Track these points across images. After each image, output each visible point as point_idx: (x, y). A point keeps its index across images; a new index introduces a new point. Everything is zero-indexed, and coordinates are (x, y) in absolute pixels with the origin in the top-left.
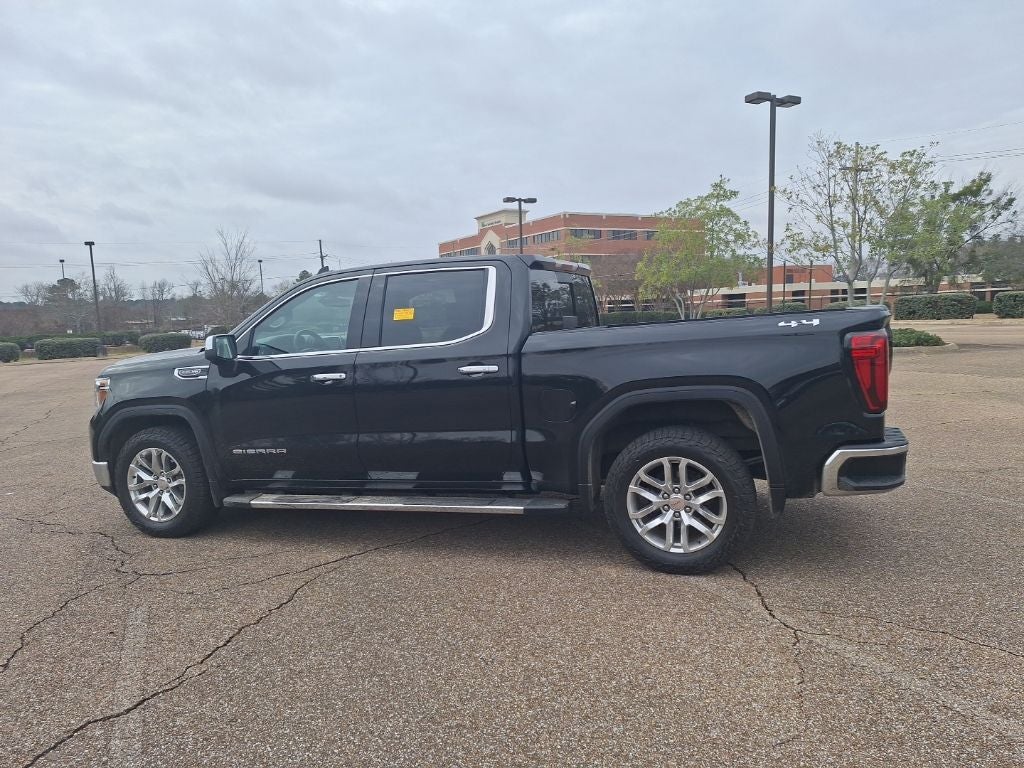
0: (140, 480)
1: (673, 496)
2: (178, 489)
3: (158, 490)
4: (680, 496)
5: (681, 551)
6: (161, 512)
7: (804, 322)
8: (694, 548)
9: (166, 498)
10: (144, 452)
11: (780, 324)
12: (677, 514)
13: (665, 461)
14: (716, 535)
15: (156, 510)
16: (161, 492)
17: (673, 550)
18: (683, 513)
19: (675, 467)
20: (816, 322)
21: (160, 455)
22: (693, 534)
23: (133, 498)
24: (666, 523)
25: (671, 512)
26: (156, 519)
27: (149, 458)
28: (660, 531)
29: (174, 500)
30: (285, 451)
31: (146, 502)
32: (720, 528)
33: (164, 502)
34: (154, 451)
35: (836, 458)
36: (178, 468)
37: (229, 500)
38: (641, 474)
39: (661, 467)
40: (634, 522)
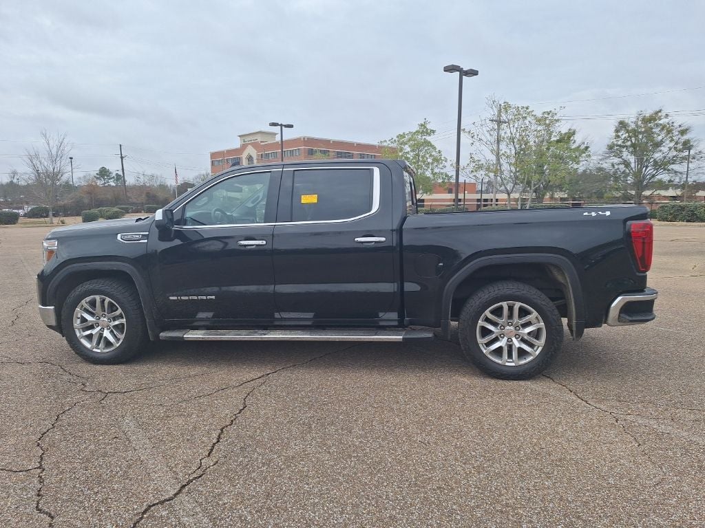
0: (84, 320)
1: (508, 328)
2: (119, 328)
3: (100, 328)
4: (512, 328)
5: (513, 364)
6: (102, 345)
7: (600, 213)
8: (523, 362)
9: (107, 334)
10: (88, 299)
11: (585, 214)
12: (509, 340)
13: (505, 304)
14: (537, 353)
15: (98, 343)
16: (102, 329)
17: (507, 364)
18: (514, 339)
19: (511, 308)
20: (608, 213)
21: (103, 301)
22: (522, 353)
23: (78, 335)
24: (503, 346)
25: (506, 339)
26: (99, 351)
27: (93, 303)
28: (498, 352)
29: (115, 336)
30: (213, 297)
31: (90, 337)
32: (540, 349)
33: (105, 337)
34: (98, 298)
35: (619, 301)
36: (120, 311)
37: (163, 335)
38: (487, 313)
39: (501, 308)
40: (481, 346)
